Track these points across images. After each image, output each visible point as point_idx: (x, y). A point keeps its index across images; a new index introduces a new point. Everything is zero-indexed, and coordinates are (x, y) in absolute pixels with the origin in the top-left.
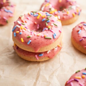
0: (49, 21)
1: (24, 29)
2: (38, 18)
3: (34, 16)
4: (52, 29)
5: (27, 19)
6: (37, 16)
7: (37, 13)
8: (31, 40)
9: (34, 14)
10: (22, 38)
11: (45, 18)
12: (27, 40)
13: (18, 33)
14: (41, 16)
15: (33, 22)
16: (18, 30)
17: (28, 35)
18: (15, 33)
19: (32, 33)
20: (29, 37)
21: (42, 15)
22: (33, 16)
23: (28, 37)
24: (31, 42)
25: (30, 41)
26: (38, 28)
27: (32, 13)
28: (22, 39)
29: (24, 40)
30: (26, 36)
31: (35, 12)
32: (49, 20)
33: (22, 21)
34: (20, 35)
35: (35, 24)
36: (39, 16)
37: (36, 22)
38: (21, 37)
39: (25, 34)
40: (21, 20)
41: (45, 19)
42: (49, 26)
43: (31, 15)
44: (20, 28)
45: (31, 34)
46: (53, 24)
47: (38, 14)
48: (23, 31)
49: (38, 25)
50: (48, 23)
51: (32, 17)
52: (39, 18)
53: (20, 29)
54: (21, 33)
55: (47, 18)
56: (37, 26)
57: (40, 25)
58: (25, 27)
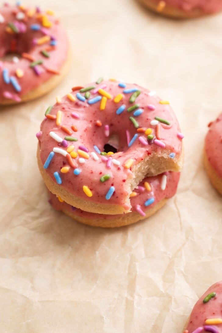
0: (140, 111)
1: (81, 156)
2: (103, 106)
3: (90, 104)
4: (158, 139)
5: (74, 117)
6: (100, 101)
7: (95, 91)
8: (112, 185)
9: (87, 98)
10: (86, 184)
11: (122, 102)
12: (101, 189)
13: (68, 173)
14: (108, 99)
15: (91, 121)
16: (64, 164)
17: (101, 173)
18: (56, 174)
19: (110, 164)
20: (107, 179)
21: (111, 96)
22: (87, 105)
23: (103, 179)
24: (114, 192)
25: (113, 189)
26: (107, 133)
27: (82, 97)
28: (86, 189)
29: (91, 190)
30: (96, 178)
31: (89, 90)
32: (137, 108)
33: (64, 131)
34: (76, 176)
35: (97, 126)
36: (105, 99)
37: (100, 119)
38: (82, 184)
39: (92, 173)
40: (57, 126)
41: (123, 107)
42: (144, 129)
43: (80, 103)
44: (69, 155)
45: (108, 167)
46: (156, 119)
47: (99, 93)
48: (81, 165)
49: (107, 126)
50: (137, 117)
51: (85, 107)
52: (106, 107)
53: (71, 160)
54: (78, 171)
55: (131, 103)
56: (105, 129)
57: (111, 125)
58: (81, 148)
